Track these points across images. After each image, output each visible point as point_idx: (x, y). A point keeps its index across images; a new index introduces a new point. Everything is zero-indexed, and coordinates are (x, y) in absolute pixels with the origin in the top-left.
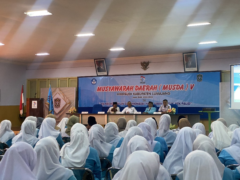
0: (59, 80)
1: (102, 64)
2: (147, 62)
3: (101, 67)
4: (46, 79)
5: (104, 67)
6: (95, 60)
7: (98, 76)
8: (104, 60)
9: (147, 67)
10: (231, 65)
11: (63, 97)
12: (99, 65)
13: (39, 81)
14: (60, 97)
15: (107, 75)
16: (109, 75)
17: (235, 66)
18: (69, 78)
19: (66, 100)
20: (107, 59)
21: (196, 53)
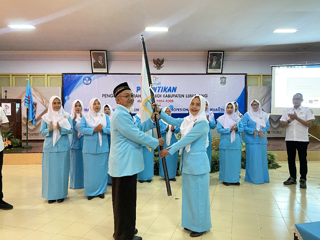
0: (31, 76)
1: (101, 58)
2: (161, 59)
3: (100, 62)
4: (8, 74)
5: (104, 62)
6: (92, 52)
7: (93, 73)
8: (105, 52)
9: (162, 66)
10: (272, 67)
11: (41, 100)
12: (97, 60)
15: (107, 73)
16: (109, 73)
17: (277, 67)
18: (48, 74)
19: (46, 104)
20: (109, 51)
21: (224, 51)
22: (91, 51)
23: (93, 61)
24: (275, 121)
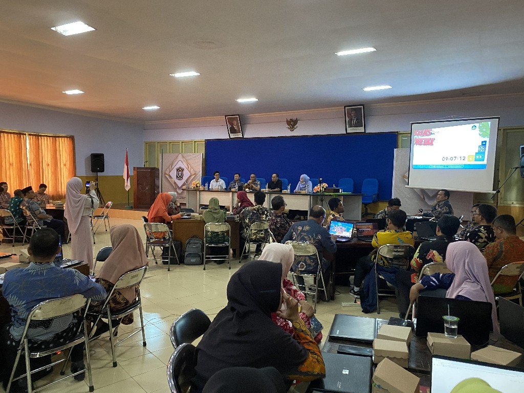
0: (183, 143)
1: (235, 123)
2: (294, 118)
3: (235, 127)
4: (167, 142)
7: (231, 138)
8: (238, 116)
9: (295, 127)
10: (412, 124)
11: (187, 166)
12: (232, 124)
13: (159, 144)
14: (184, 166)
17: (417, 124)
18: (195, 141)
19: (191, 170)
20: (242, 115)
21: (363, 105)
22: (226, 116)
23: (229, 126)
24: (431, 196)
